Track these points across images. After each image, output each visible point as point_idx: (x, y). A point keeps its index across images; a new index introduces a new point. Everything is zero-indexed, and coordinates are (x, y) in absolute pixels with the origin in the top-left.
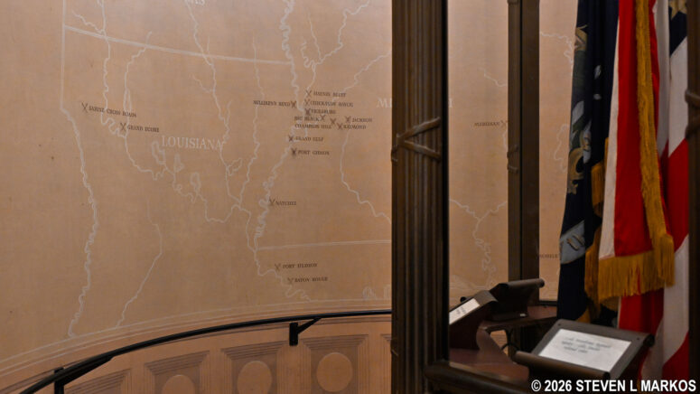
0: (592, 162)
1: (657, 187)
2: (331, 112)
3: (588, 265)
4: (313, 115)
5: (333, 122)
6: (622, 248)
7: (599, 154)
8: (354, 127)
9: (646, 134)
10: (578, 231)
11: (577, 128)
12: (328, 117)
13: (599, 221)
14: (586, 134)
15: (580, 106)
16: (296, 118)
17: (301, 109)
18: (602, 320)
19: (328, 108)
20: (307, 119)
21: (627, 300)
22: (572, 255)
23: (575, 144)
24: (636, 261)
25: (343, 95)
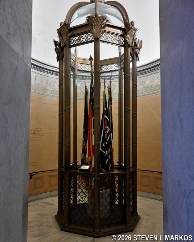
0: (85, 146)
1: (92, 149)
2: (38, 132)
3: (85, 159)
4: (35, 133)
5: (39, 134)
6: (89, 156)
7: (86, 145)
8: (43, 135)
9: (91, 144)
10: (83, 154)
11: (83, 141)
12: (38, 133)
13: (86, 153)
14: (84, 142)
15: (84, 139)
16: (32, 133)
17: (32, 131)
18: (86, 164)
19: (38, 131)
20: (34, 133)
21: (89, 162)
22: (83, 157)
23: (83, 143)
24: (90, 157)
25: (40, 129)
